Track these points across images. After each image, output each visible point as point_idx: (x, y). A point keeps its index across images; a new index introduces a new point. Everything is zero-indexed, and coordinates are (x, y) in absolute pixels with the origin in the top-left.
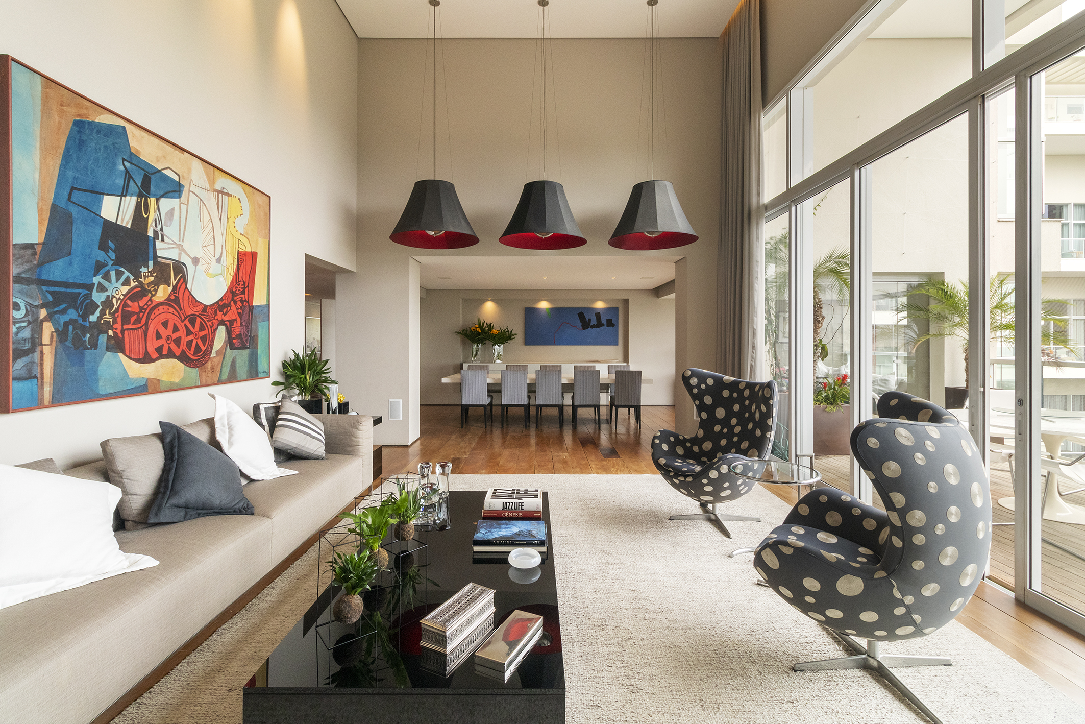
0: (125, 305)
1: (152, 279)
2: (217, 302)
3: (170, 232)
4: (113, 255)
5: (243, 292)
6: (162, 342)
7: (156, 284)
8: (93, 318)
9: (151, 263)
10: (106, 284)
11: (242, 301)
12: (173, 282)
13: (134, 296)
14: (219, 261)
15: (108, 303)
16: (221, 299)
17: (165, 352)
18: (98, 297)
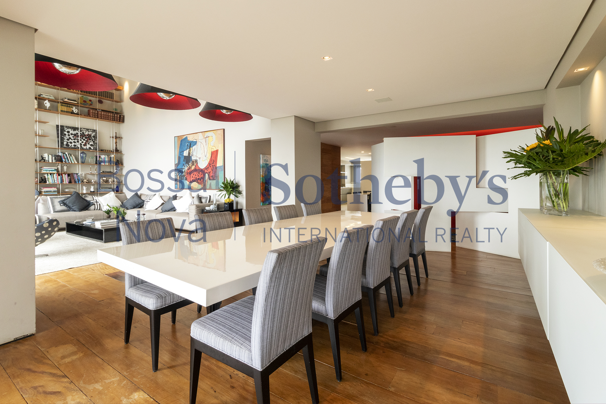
0: (187, 171)
1: (191, 165)
2: (205, 168)
3: (194, 154)
4: (185, 162)
5: (213, 163)
6: (193, 178)
7: (192, 166)
8: (183, 174)
9: (191, 162)
10: (184, 168)
11: (213, 166)
12: (195, 165)
13: (188, 169)
14: (205, 156)
15: (185, 171)
16: (206, 167)
17: (194, 181)
18: (183, 170)
